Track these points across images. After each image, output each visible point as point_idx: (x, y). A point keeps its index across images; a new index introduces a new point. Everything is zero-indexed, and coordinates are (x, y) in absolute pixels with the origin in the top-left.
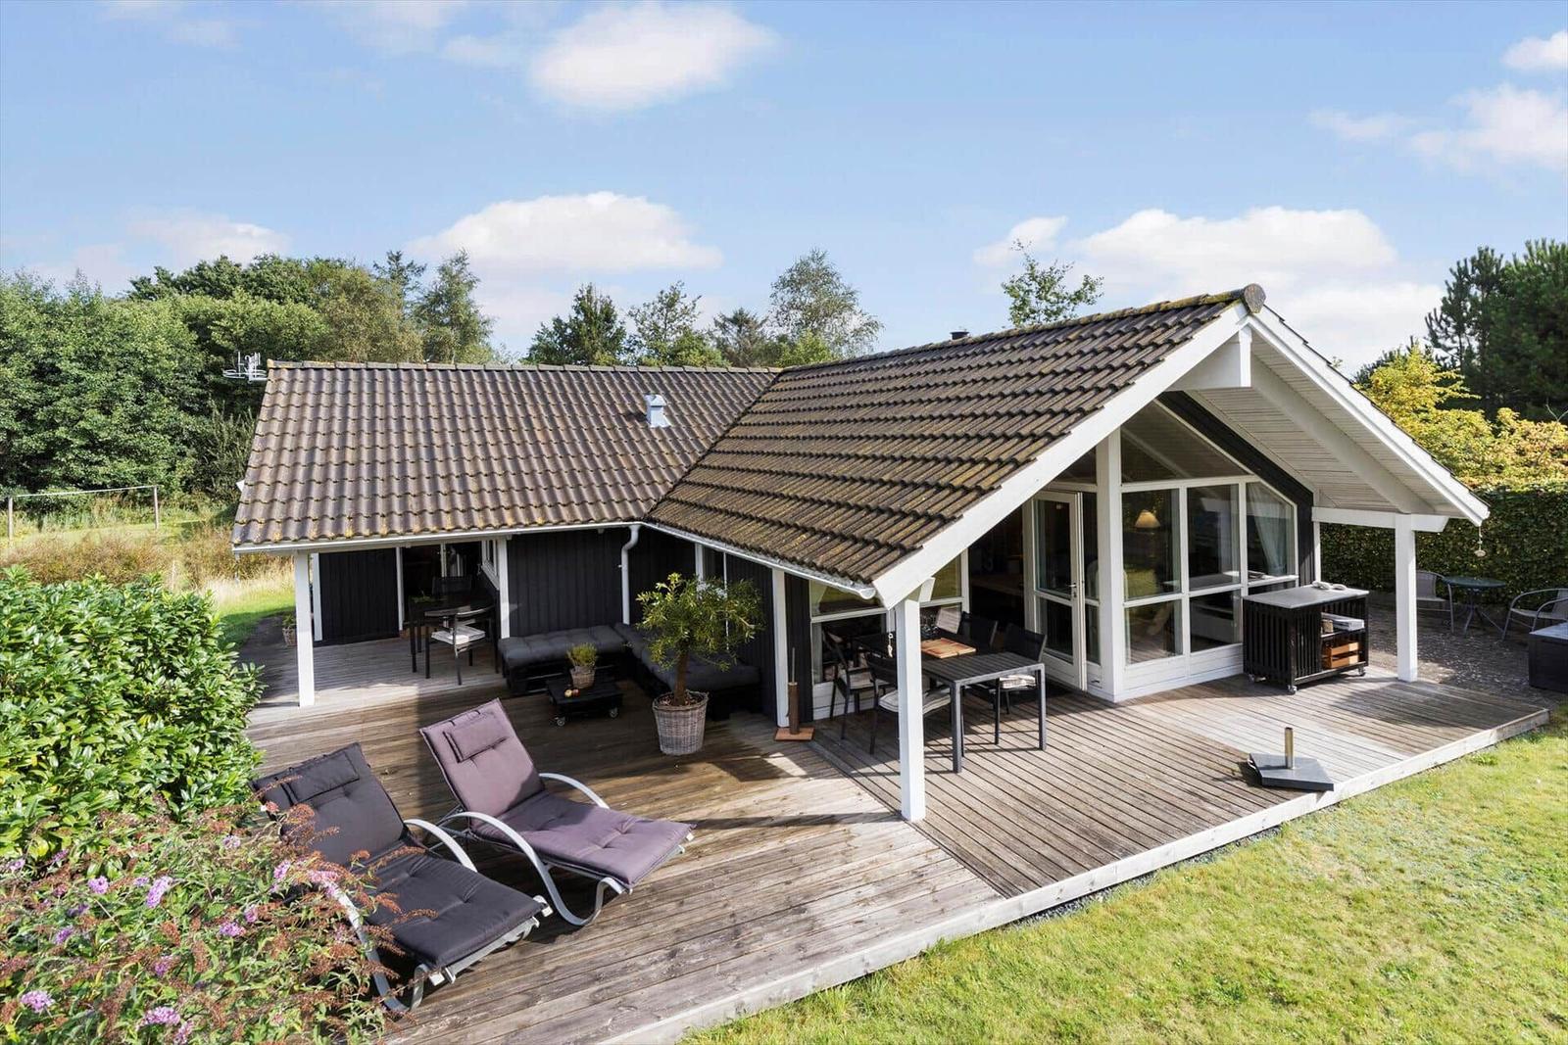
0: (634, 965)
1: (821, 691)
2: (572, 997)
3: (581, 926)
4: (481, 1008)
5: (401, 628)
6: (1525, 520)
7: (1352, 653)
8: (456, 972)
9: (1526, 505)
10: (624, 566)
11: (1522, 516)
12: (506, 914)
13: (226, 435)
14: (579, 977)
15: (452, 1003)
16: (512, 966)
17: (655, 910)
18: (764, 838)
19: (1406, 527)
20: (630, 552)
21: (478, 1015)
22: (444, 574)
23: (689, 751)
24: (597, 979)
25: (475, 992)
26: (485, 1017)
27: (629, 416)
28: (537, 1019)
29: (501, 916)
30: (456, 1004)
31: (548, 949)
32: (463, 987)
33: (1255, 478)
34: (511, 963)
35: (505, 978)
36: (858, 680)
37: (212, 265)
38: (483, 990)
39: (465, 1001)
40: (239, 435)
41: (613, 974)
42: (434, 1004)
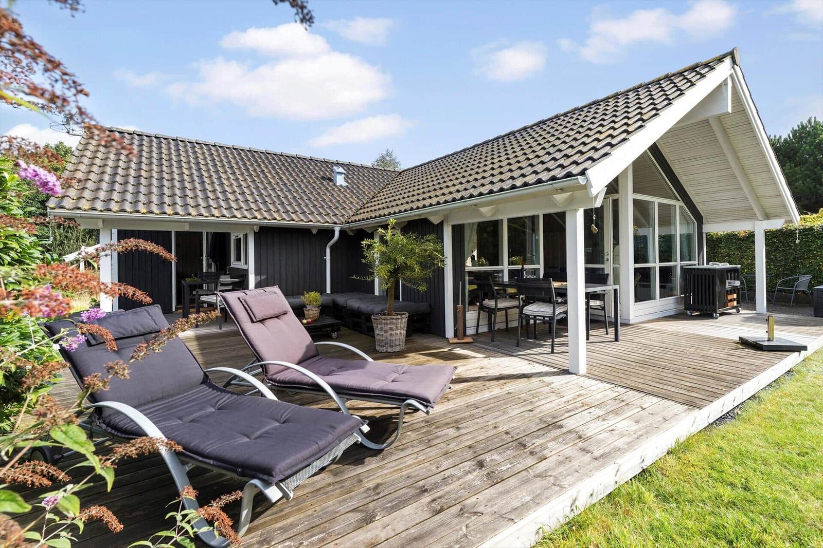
0: (451, 476)
1: (471, 316)
2: (408, 510)
3: (382, 450)
4: (316, 530)
5: (174, 310)
6: (777, 244)
7: (734, 300)
8: (292, 487)
9: (776, 237)
10: (328, 258)
11: (775, 243)
12: (333, 428)
13: (58, 238)
14: (404, 491)
15: (280, 529)
16: (331, 488)
17: (439, 434)
18: (485, 388)
19: (760, 228)
20: (332, 248)
21: (315, 538)
22: (205, 270)
23: (397, 350)
24: (424, 491)
25: (302, 515)
26: (323, 539)
27: (323, 178)
28: (383, 535)
29: (330, 430)
30: (284, 529)
31: (360, 470)
32: (286, 511)
33: (682, 204)
34: (329, 485)
35: (328, 499)
36: (501, 303)
37: (53, 147)
38: (310, 512)
39: (293, 526)
40: (66, 237)
41: (436, 486)
42: (259, 532)
